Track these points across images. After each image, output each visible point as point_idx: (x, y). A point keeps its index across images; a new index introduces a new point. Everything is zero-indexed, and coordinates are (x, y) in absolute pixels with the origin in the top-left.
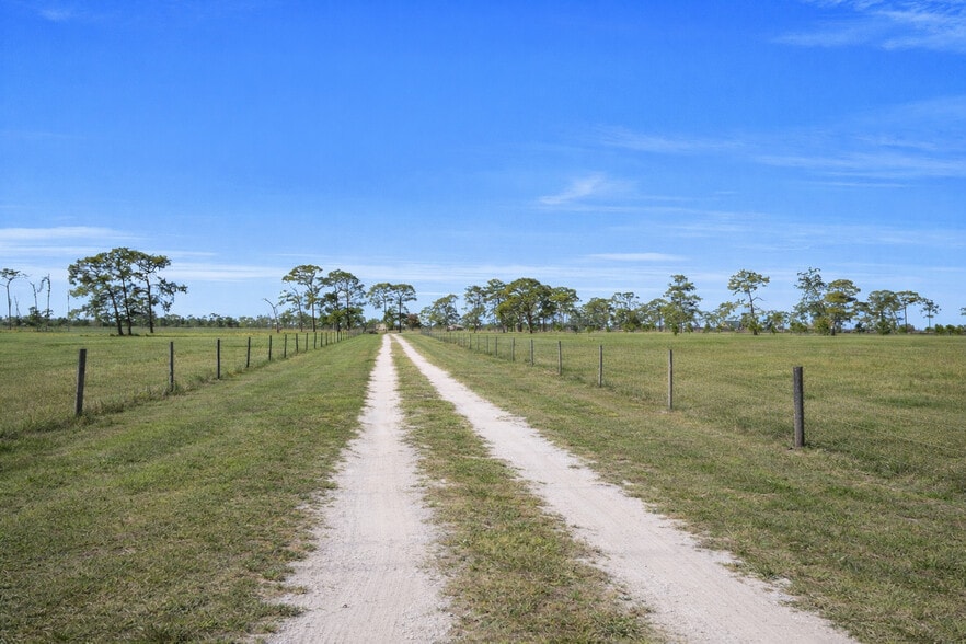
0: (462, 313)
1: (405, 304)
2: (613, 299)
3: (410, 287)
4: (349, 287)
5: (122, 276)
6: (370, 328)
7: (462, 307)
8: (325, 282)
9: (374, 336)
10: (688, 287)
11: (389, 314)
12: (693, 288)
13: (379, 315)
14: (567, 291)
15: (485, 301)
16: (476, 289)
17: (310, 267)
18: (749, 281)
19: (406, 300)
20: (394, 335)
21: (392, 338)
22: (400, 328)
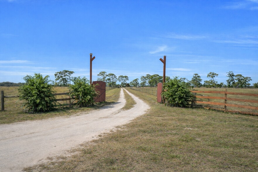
0: (140, 83)
1: (126, 81)
3: (127, 77)
4: (113, 77)
5: (65, 76)
6: (118, 87)
7: (140, 82)
8: (107, 76)
9: (119, 89)
11: (122, 83)
13: (120, 83)
14: (168, 77)
15: (146, 80)
16: (143, 77)
17: (104, 72)
18: (213, 75)
19: (126, 80)
20: (124, 88)
21: (123, 89)
22: (125, 87)
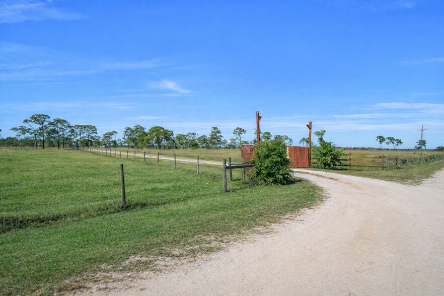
2: (188, 135)
3: (94, 127)
10: (218, 132)
12: (220, 133)
18: (240, 131)
